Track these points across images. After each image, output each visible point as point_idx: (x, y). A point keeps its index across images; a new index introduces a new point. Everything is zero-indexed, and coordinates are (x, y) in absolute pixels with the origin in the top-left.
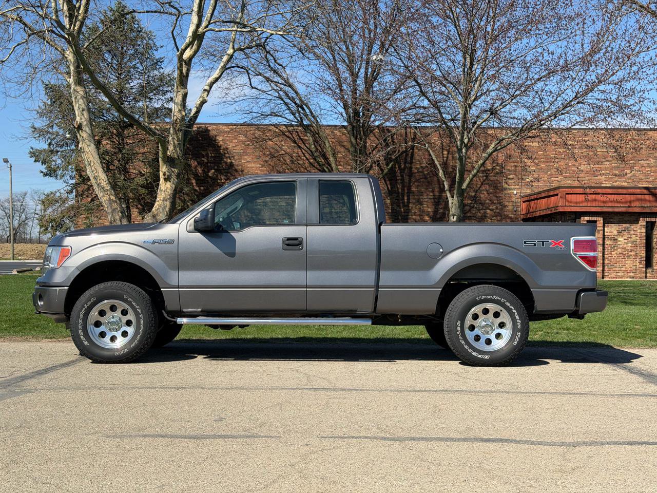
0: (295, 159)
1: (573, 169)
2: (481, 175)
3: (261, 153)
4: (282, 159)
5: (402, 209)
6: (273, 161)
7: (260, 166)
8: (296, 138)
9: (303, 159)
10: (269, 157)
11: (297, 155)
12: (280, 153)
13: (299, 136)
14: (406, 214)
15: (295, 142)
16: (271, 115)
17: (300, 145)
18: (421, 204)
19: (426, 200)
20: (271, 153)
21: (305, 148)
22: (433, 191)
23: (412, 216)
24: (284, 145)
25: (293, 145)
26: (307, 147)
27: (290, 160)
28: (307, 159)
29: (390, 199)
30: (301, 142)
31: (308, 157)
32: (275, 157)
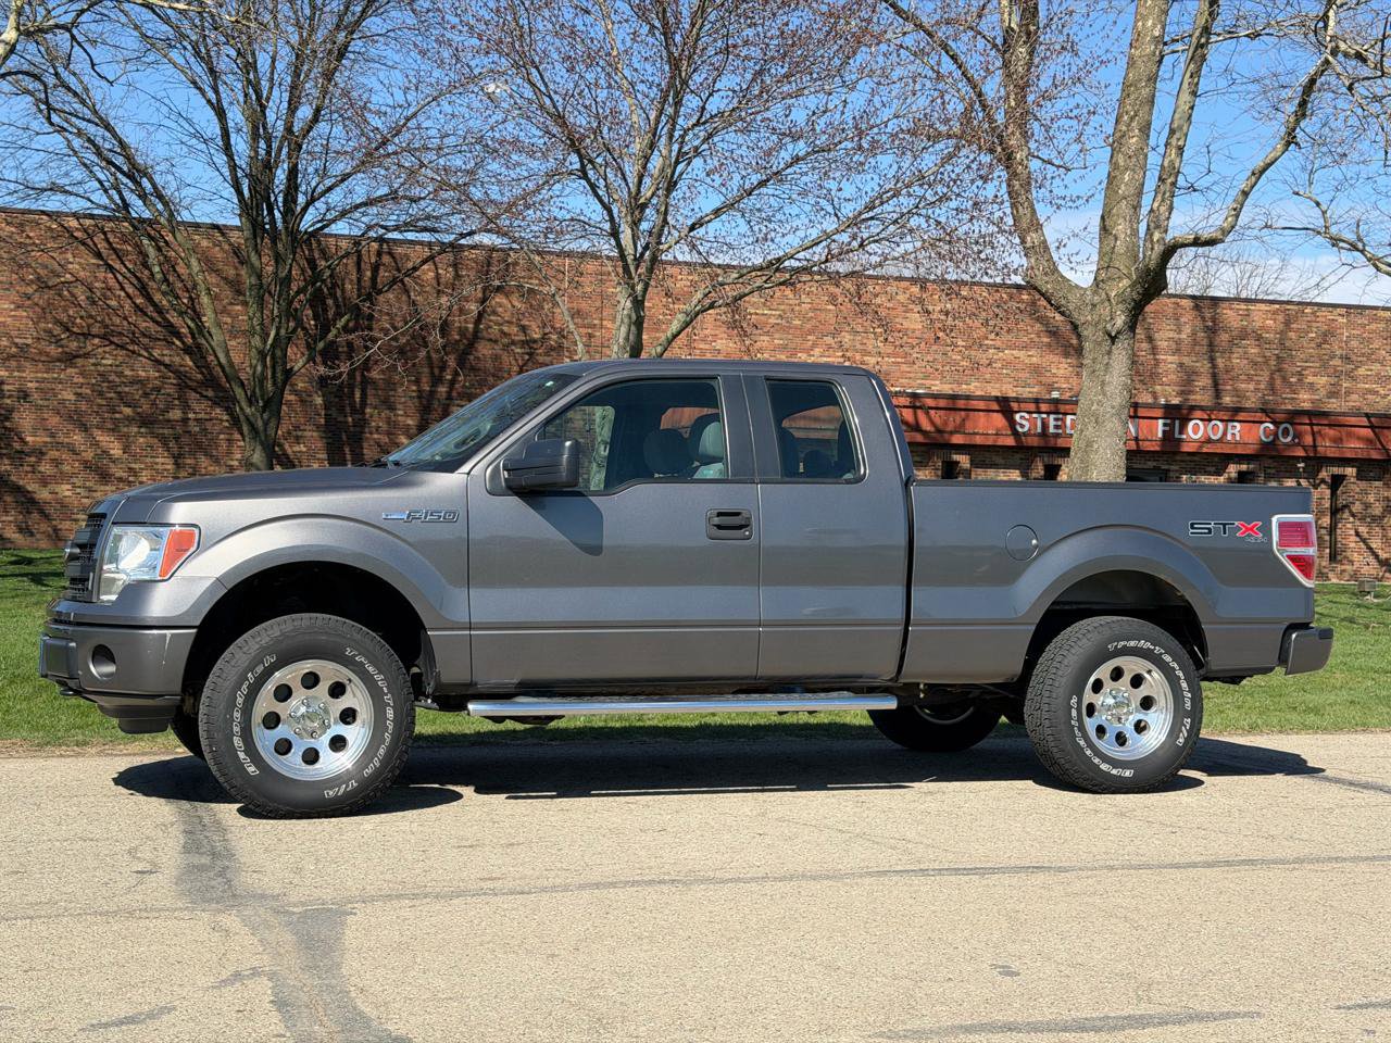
0: (98, 294)
1: (701, 346)
2: (519, 350)
3: (15, 276)
4: (66, 293)
5: (350, 419)
6: (46, 297)
7: (12, 306)
8: (102, 245)
9: (119, 296)
10: (35, 287)
11: (104, 285)
12: (62, 279)
13: (110, 243)
14: (358, 429)
15: (98, 255)
16: (51, 189)
17: (110, 262)
18: (392, 408)
19: (403, 400)
20: (39, 279)
21: (124, 270)
22: (417, 382)
23: (371, 433)
24: (71, 260)
25: (94, 261)
26: (129, 270)
27: (88, 298)
28: (128, 295)
29: (323, 396)
30: (114, 257)
31: (130, 290)
32: (49, 288)
